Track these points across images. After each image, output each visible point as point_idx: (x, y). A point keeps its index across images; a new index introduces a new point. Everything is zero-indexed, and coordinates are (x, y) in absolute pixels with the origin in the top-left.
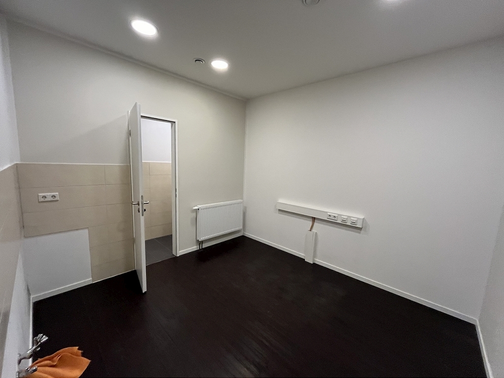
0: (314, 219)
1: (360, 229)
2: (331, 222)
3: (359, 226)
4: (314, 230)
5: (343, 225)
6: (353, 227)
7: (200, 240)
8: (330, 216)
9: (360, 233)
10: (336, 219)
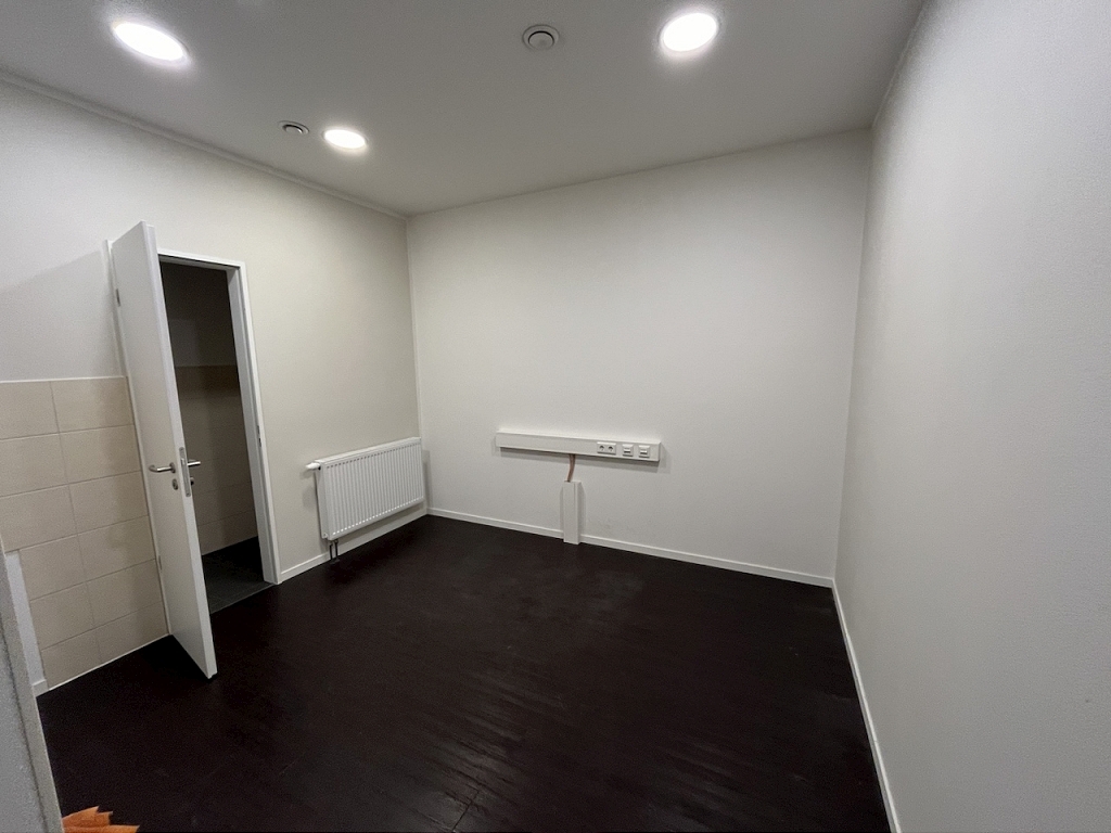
0: (573, 457)
1: (655, 464)
2: (605, 459)
3: (653, 458)
4: (575, 479)
5: (627, 461)
6: (646, 463)
7: (331, 539)
8: (602, 447)
9: (656, 472)
10: (613, 451)
